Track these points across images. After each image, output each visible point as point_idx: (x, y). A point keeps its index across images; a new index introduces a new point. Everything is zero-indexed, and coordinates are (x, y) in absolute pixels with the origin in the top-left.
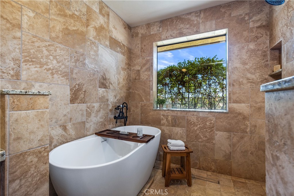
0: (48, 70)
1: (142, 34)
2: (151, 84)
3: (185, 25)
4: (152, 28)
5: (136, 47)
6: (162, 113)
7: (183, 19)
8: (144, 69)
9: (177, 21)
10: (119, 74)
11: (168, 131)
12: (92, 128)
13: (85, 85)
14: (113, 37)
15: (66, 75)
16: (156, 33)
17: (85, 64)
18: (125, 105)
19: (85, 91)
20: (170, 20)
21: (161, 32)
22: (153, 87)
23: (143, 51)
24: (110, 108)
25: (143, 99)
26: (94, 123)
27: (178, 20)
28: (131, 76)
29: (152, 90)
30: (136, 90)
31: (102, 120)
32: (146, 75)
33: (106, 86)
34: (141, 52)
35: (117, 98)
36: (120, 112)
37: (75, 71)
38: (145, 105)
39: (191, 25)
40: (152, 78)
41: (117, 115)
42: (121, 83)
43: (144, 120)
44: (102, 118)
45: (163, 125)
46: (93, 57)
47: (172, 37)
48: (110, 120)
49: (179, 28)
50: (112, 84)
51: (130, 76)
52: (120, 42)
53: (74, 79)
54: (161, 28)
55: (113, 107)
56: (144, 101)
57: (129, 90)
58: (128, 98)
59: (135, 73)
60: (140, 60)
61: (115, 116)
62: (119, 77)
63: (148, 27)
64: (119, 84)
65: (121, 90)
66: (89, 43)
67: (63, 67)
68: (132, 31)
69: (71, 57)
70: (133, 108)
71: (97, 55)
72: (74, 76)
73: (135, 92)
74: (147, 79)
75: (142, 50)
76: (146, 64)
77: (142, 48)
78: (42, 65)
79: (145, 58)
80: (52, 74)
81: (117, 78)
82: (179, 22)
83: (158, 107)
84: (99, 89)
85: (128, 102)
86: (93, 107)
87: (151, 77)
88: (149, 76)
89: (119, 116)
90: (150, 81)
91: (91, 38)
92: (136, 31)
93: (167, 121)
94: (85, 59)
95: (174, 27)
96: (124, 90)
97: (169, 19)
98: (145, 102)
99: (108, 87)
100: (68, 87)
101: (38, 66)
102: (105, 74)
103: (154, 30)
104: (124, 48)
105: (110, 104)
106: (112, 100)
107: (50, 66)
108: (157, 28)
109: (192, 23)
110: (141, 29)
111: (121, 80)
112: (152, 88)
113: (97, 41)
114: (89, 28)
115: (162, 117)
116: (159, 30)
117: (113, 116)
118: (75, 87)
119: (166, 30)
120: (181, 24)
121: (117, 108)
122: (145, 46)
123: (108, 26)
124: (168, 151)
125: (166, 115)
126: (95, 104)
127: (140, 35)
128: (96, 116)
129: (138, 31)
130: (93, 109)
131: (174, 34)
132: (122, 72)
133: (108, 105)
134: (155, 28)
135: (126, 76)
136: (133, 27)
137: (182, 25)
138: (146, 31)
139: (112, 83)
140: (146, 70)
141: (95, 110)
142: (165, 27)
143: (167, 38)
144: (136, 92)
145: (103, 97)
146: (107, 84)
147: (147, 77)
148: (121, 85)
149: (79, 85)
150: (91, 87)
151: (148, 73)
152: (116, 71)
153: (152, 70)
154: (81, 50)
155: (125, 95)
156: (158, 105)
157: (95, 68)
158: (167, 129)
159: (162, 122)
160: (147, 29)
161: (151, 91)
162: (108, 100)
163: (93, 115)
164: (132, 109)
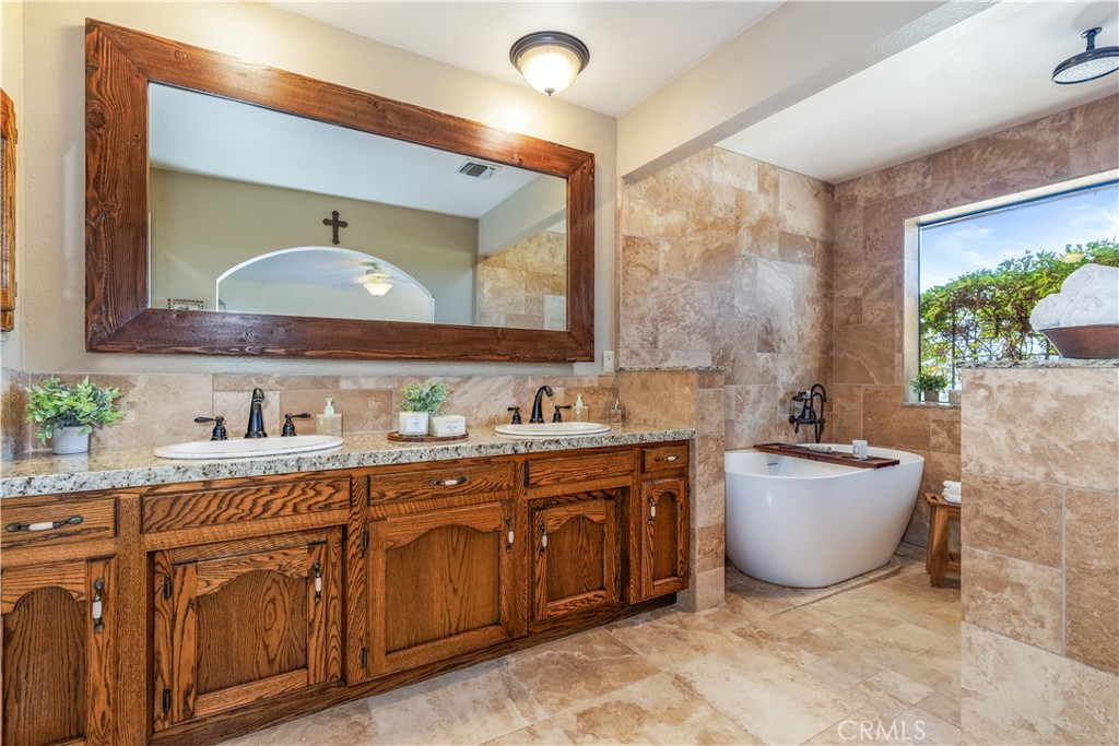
0: (684, 328)
1: (868, 200)
2: (897, 334)
3: (1015, 160)
4: (899, 180)
5: (850, 236)
6: (932, 415)
7: (1005, 142)
8: (875, 292)
9: (983, 153)
10: (802, 314)
11: (954, 466)
12: (745, 436)
13: (734, 349)
14: (788, 230)
15: (706, 334)
16: (912, 194)
17: (733, 307)
18: (821, 392)
19: (734, 361)
20: (960, 150)
21: (930, 189)
22: (902, 342)
23: (872, 246)
24: (781, 395)
25: (872, 375)
26: (750, 426)
27: (990, 149)
28: (835, 314)
29: (901, 350)
30: (850, 353)
31: (764, 422)
32: (881, 310)
33: (771, 346)
34: (865, 247)
35: (797, 374)
36: (805, 407)
37: (719, 324)
38: (877, 392)
39: (1036, 158)
40: (902, 318)
41: (797, 415)
42: (806, 334)
43: (875, 432)
44: (765, 418)
45: (939, 448)
46: (747, 289)
47: (969, 200)
48: (782, 424)
49: (994, 170)
50: (784, 341)
51: (832, 315)
52: (803, 237)
53: (717, 338)
54: (930, 177)
55: (787, 394)
56: (876, 380)
57: (827, 353)
58: (825, 373)
59: (845, 307)
60: (861, 271)
61: (793, 417)
62: (800, 322)
63: (885, 178)
64: (800, 339)
65: (807, 353)
66: (740, 263)
67: (702, 319)
68: (837, 194)
69: (712, 299)
70: (838, 399)
71: (754, 283)
72: (718, 333)
73: (846, 359)
74: (884, 321)
75: (869, 243)
76: (881, 281)
77: (868, 238)
78: (678, 321)
79: (876, 266)
80: (689, 334)
81: (796, 327)
82: (992, 153)
83: (923, 398)
84: (759, 354)
85: (826, 384)
86: (748, 392)
87: (897, 316)
88: (890, 312)
89: (803, 415)
90: (893, 327)
91: (743, 252)
92: (850, 193)
93: (949, 437)
94: (733, 298)
95: (975, 169)
96: (816, 352)
97: (956, 148)
98: (877, 383)
99: (777, 350)
100: (709, 353)
101: (674, 324)
102: (769, 321)
103: (906, 185)
104: (814, 246)
105: (780, 386)
106: (784, 378)
107: (687, 322)
108: (915, 179)
109: (1039, 150)
110: (866, 185)
111: (807, 330)
112: (902, 346)
113: (753, 254)
114: (741, 231)
115: (933, 425)
116: (924, 184)
117: (786, 417)
118: (719, 353)
119: (947, 181)
120: (998, 159)
121: (799, 397)
122: (876, 231)
123: (776, 212)
124: (940, 501)
125: (948, 422)
126: (750, 387)
127: (861, 203)
128: (753, 413)
129: (856, 193)
130: (747, 397)
131: (974, 191)
132: (809, 309)
133: (776, 389)
134: (911, 179)
135: (818, 318)
136: (839, 185)
137: (1002, 160)
138: (879, 191)
139: (786, 338)
140: (881, 297)
141: (751, 400)
142: (944, 172)
143: (949, 204)
144: (850, 357)
145: (767, 371)
146: (774, 343)
147: (883, 315)
148: (806, 341)
149: (724, 349)
150: (744, 351)
151: (889, 305)
152: (793, 308)
153: (902, 297)
154: (728, 282)
155: (816, 365)
156: (923, 394)
157: (751, 310)
158: (950, 462)
159: (933, 441)
160: (884, 183)
161: (898, 355)
162: (775, 378)
163: (747, 408)
164: (838, 402)
